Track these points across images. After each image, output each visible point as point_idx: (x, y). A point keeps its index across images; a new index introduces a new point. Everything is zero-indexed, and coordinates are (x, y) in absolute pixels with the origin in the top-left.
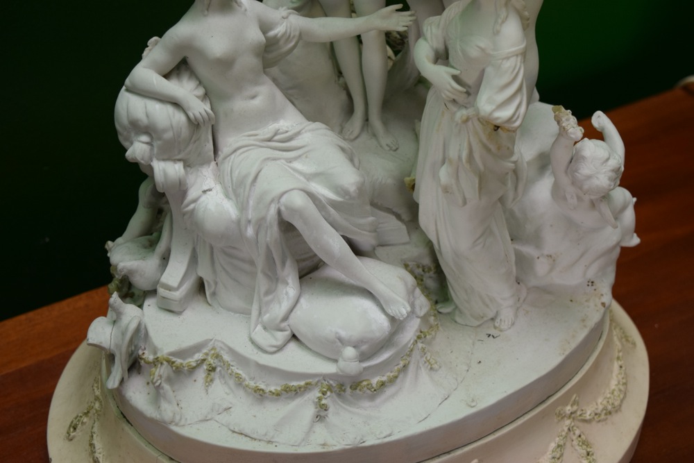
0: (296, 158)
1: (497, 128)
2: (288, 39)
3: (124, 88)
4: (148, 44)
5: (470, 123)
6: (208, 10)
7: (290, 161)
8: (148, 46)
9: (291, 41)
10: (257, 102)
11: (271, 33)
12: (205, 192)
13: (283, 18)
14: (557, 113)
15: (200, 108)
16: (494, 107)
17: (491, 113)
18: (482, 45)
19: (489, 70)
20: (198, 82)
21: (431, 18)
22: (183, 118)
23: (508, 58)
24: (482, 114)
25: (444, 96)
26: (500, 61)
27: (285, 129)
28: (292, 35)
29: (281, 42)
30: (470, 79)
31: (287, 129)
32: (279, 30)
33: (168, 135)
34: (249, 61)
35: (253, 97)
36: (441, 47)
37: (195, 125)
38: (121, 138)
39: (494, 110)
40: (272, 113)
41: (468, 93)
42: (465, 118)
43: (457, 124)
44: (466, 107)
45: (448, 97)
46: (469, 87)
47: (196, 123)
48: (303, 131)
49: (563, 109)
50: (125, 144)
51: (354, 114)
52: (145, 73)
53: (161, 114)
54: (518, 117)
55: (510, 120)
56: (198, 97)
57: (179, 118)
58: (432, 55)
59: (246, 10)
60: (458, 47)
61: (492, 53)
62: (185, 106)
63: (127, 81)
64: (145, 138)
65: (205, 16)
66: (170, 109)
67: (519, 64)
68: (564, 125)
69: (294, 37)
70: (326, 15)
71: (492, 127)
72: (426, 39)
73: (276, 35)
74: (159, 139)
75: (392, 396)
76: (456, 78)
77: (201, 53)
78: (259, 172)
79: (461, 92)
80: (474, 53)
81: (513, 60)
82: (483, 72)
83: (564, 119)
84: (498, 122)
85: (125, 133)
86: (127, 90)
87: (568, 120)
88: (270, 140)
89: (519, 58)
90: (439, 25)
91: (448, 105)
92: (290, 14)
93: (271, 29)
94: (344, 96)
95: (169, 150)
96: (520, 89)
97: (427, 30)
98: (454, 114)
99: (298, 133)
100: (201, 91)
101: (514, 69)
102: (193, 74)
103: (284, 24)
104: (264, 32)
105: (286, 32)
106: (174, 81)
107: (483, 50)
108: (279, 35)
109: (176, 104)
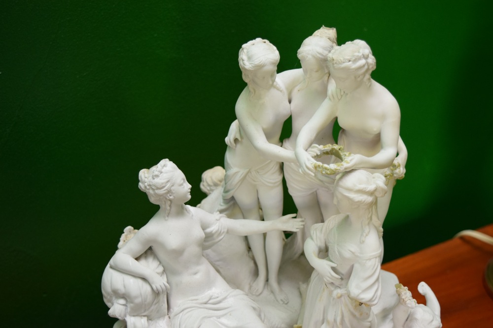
0: (223, 316)
1: (361, 304)
2: (220, 234)
3: (108, 265)
4: (124, 231)
5: (343, 298)
6: (168, 216)
7: (219, 317)
8: (124, 233)
9: (221, 235)
10: (198, 277)
11: (208, 230)
13: (217, 220)
14: (398, 289)
15: (160, 282)
16: (360, 291)
17: (358, 295)
18: (353, 250)
19: (357, 266)
20: (159, 263)
21: (316, 224)
22: (148, 288)
23: (370, 259)
24: (352, 295)
25: (325, 280)
26: (365, 261)
27: (216, 295)
28: (222, 232)
29: (215, 236)
30: (344, 270)
31: (217, 296)
32: (213, 229)
33: (138, 301)
34: (194, 249)
35: (195, 274)
36: (323, 245)
37: (156, 293)
38: (105, 300)
39: (360, 293)
40: (208, 284)
41: (342, 279)
42: (339, 295)
43: (334, 299)
44: (340, 288)
45: (328, 280)
46: (343, 275)
47: (157, 292)
48: (229, 296)
49: (402, 286)
50: (109, 304)
51: (259, 278)
53: (134, 286)
54: (376, 298)
55: (371, 300)
56: (158, 273)
57: (146, 288)
58: (316, 250)
59: (193, 216)
60: (336, 248)
61: (359, 255)
62: (150, 280)
63: (112, 261)
64: (122, 301)
65: (166, 220)
66: (140, 282)
67: (377, 263)
68: (403, 297)
69: (223, 232)
70: (244, 218)
71: (358, 303)
72: (312, 239)
73: (212, 231)
74: (132, 302)
76: (334, 269)
77: (162, 245)
78: (199, 327)
79: (337, 278)
80: (347, 255)
81: (373, 260)
82: (352, 267)
84: (362, 301)
85: (109, 297)
86: (111, 267)
88: (206, 303)
90: (321, 230)
91: (328, 285)
92: (221, 217)
93: (208, 227)
94: (252, 264)
95: (139, 310)
96: (377, 280)
97: (313, 233)
98: (332, 291)
99: (225, 298)
100: (161, 269)
101: (374, 267)
102: (156, 257)
103: (217, 224)
104: (204, 229)
105: (218, 230)
106: (143, 262)
107: (353, 253)
108: (214, 232)
109: (144, 279)
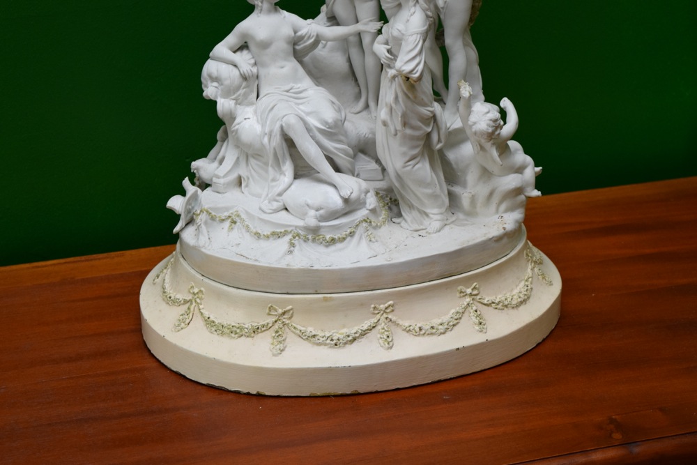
0: (301, 104)
1: (407, 78)
2: (310, 37)
3: (209, 58)
5: (396, 79)
7: (299, 104)
10: (284, 70)
11: (299, 33)
12: (245, 119)
13: (308, 24)
15: (249, 69)
17: (401, 68)
18: (399, 28)
19: (403, 42)
20: (252, 56)
22: (237, 73)
23: (412, 35)
26: (408, 37)
27: (298, 87)
29: (306, 38)
30: (396, 52)
32: (303, 31)
33: (227, 82)
34: (281, 46)
35: (282, 67)
37: (245, 78)
38: (203, 86)
40: (294, 78)
41: (393, 59)
42: (392, 75)
46: (396, 56)
49: (462, 81)
50: (204, 88)
52: (221, 49)
54: (417, 71)
55: (411, 72)
56: (249, 64)
57: (235, 72)
61: (404, 32)
62: (240, 67)
63: (211, 54)
64: (215, 84)
66: (231, 67)
67: (418, 40)
71: (405, 79)
74: (222, 84)
75: (340, 250)
76: (389, 51)
77: (252, 38)
78: (274, 106)
79: (391, 59)
81: (415, 36)
83: (462, 87)
85: (205, 82)
86: (211, 59)
87: (465, 88)
88: (288, 91)
89: (419, 36)
93: (300, 30)
95: (228, 93)
96: (419, 53)
99: (306, 90)
100: (253, 61)
102: (250, 52)
104: (295, 32)
105: (308, 32)
106: (238, 53)
107: (400, 31)
108: (304, 34)
109: (235, 66)
